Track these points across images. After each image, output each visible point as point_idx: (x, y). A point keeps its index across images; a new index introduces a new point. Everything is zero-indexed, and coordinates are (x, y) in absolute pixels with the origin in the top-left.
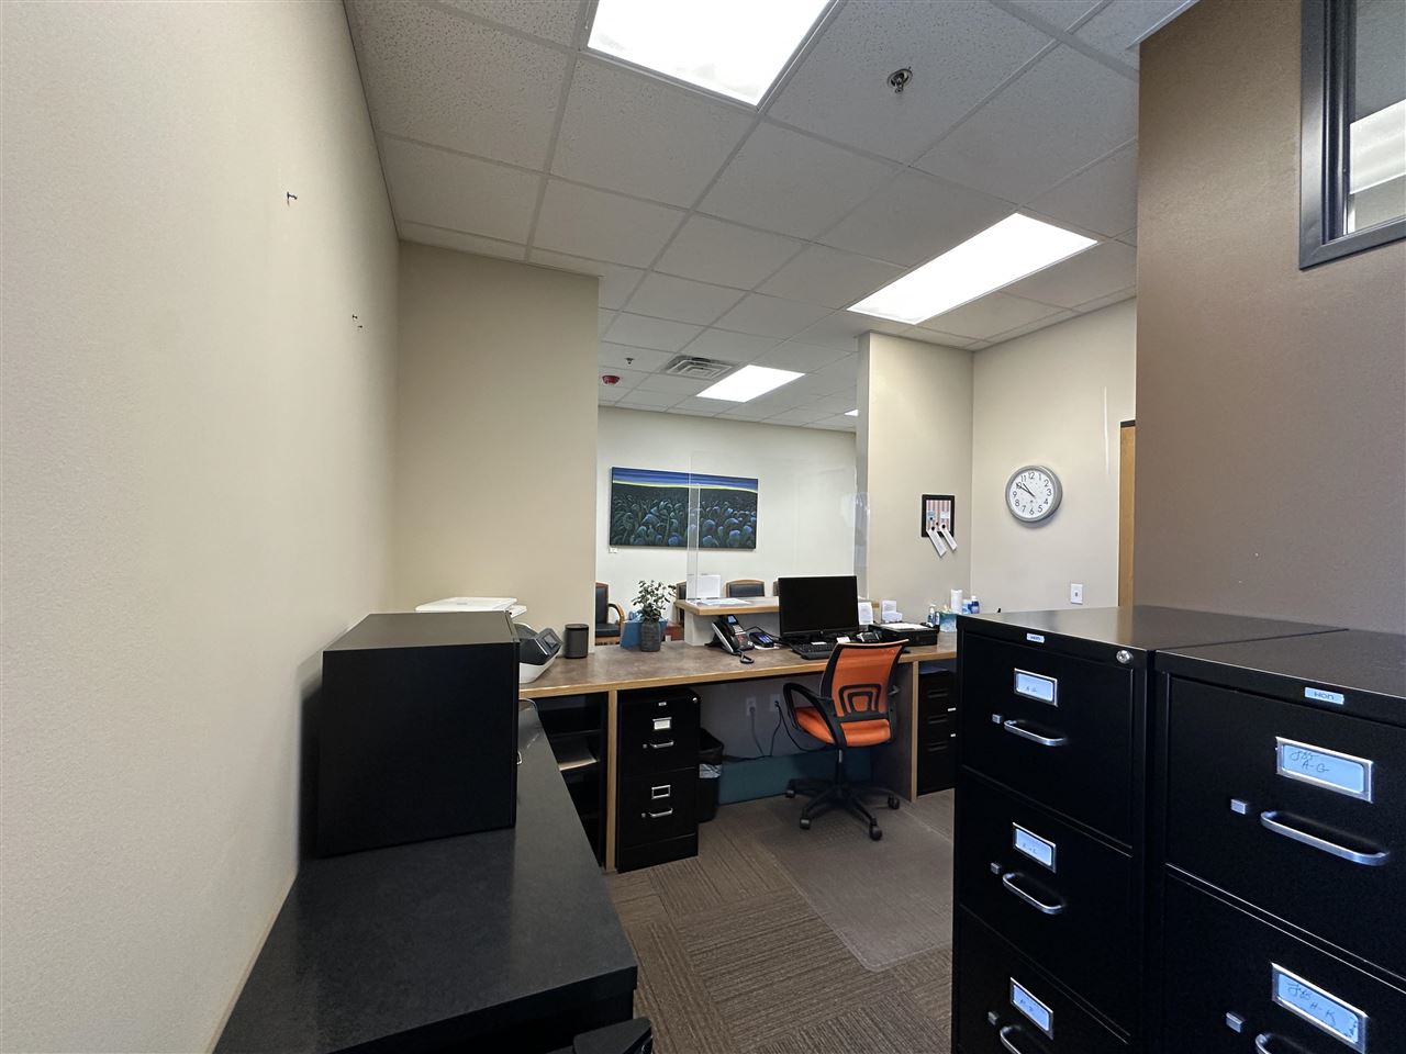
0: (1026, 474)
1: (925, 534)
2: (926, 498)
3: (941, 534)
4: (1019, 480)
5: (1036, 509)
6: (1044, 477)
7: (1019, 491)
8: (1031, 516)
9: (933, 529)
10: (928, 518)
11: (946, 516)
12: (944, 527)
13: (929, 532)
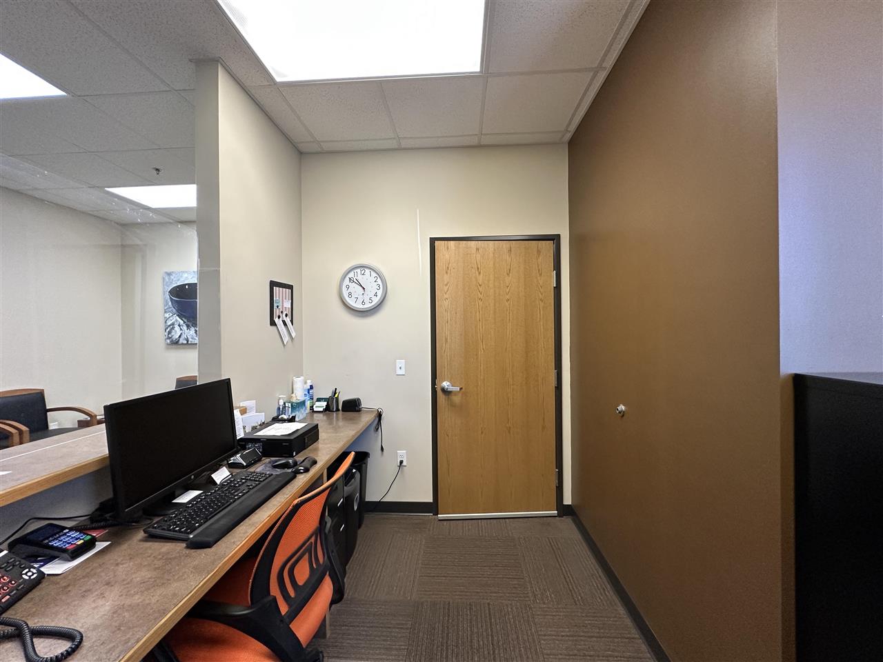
0: (359, 270)
1: (273, 323)
2: (273, 284)
3: (284, 322)
4: (351, 275)
5: (367, 300)
6: (374, 274)
7: (352, 285)
8: (361, 306)
9: (279, 317)
10: (275, 305)
11: (287, 305)
12: (286, 315)
13: (276, 320)
